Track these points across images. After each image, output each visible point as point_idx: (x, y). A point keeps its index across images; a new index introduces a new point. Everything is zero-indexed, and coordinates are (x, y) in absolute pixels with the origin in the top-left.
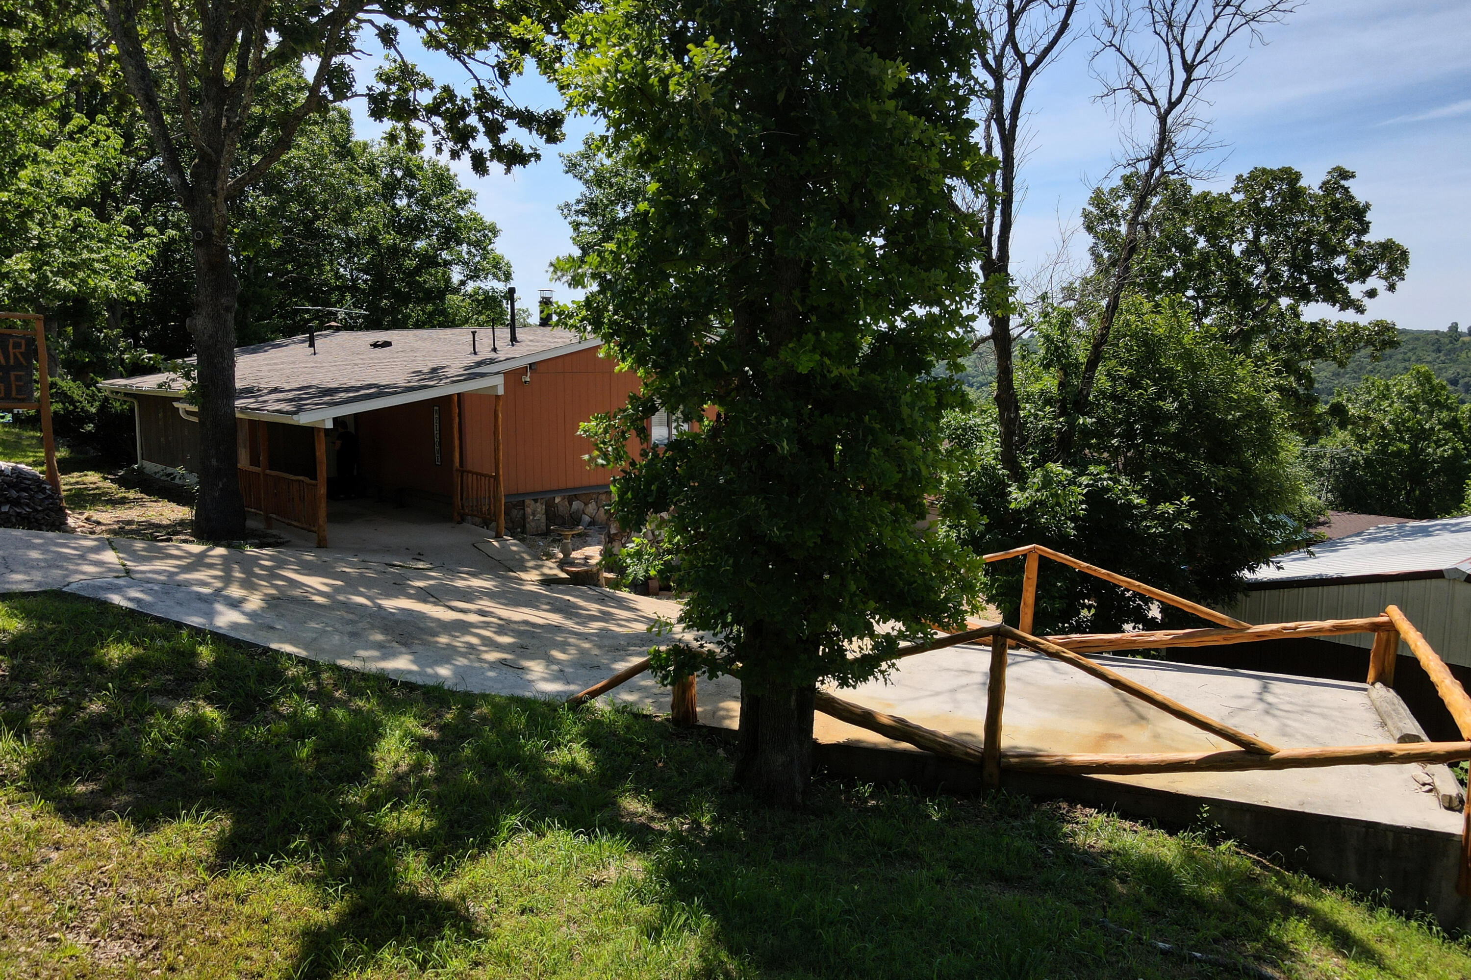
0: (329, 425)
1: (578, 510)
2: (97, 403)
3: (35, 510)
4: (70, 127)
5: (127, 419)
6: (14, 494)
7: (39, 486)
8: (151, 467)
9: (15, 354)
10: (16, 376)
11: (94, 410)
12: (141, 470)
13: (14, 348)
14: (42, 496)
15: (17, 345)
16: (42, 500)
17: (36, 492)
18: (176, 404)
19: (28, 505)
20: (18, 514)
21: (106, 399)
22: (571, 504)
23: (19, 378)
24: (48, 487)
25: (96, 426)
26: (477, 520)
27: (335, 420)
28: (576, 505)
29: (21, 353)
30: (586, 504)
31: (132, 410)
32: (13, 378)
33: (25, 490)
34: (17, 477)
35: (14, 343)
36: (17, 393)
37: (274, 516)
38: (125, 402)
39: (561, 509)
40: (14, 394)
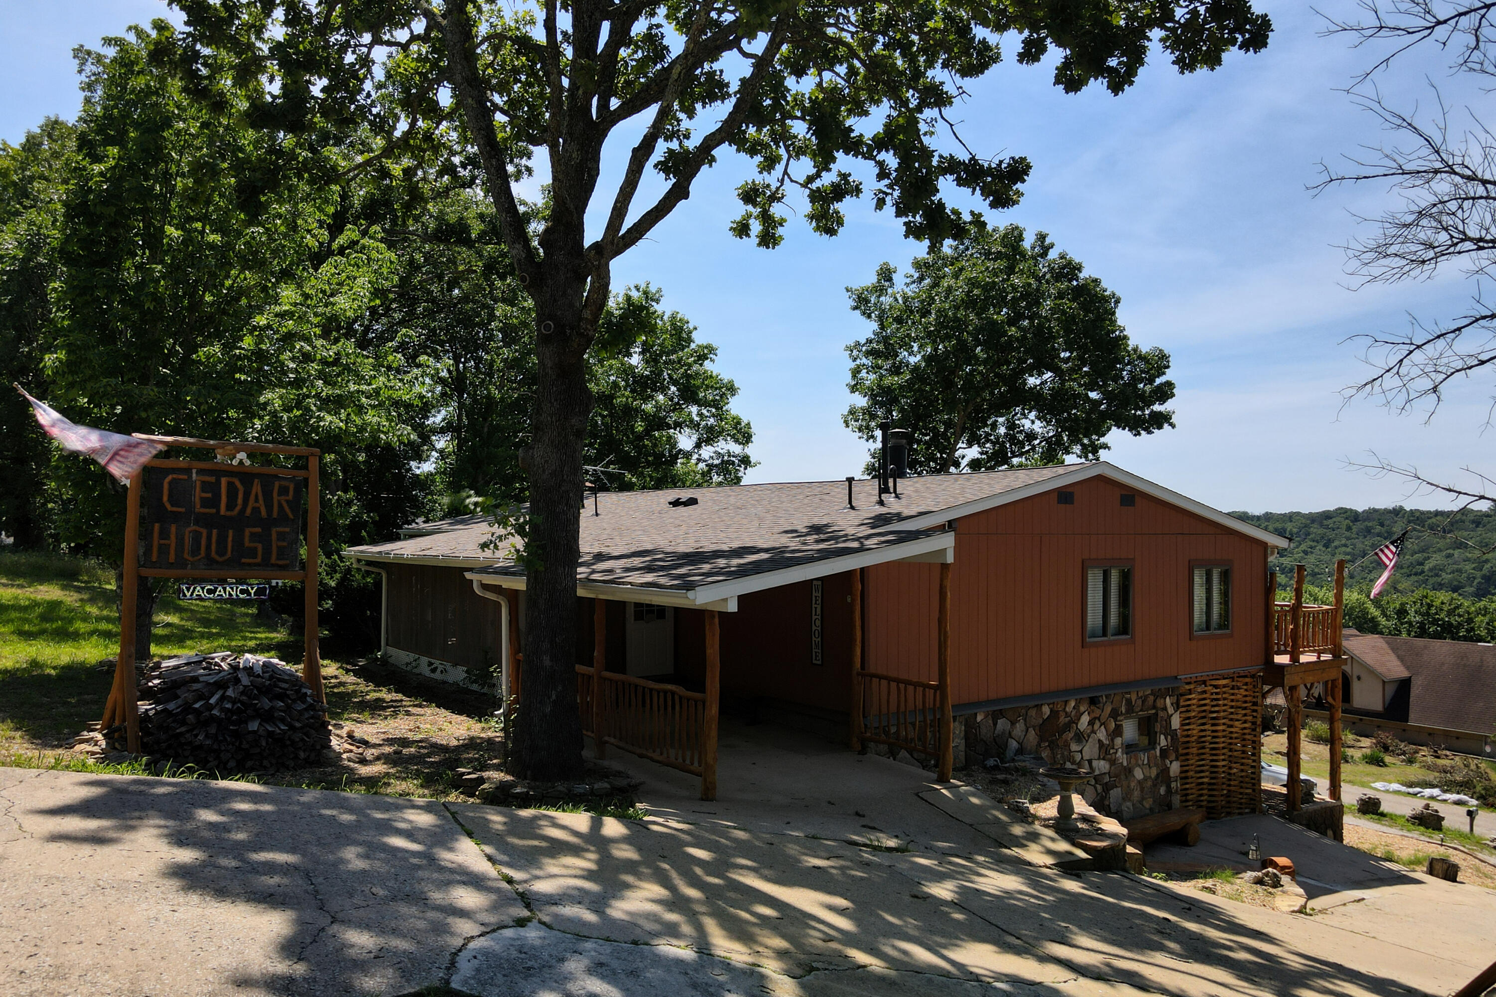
0: (732, 607)
1: (1003, 732)
2: (338, 576)
3: (292, 728)
4: (341, 240)
5: (371, 596)
6: (266, 703)
7: (298, 691)
8: (401, 657)
9: (280, 505)
10: (278, 533)
11: (333, 584)
12: (385, 660)
13: (279, 494)
14: (300, 706)
15: (284, 491)
16: (301, 712)
17: (294, 701)
18: (468, 575)
19: (283, 720)
20: (270, 734)
21: (349, 570)
22: (995, 724)
23: (281, 536)
24: (309, 692)
25: (335, 603)
26: (884, 748)
27: (742, 599)
28: (1002, 724)
29: (287, 501)
30: (1013, 724)
31: (378, 584)
32: (274, 536)
33: (281, 697)
34: (271, 678)
35: (280, 487)
36: (278, 559)
37: (612, 740)
38: (368, 573)
39: (984, 731)
40: (273, 560)
